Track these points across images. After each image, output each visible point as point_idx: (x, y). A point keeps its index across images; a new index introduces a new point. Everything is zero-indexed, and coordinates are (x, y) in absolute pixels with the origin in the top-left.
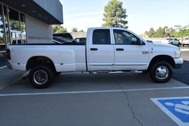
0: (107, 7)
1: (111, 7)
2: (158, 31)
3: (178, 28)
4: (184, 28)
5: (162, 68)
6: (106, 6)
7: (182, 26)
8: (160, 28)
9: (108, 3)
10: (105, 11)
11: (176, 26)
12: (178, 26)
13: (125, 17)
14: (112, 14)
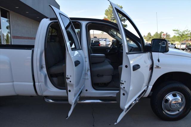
0: (108, 11)
1: (111, 11)
2: (155, 35)
3: (177, 32)
4: (182, 32)
5: (174, 95)
6: (106, 10)
7: (180, 31)
8: (157, 33)
9: (109, 7)
10: (106, 15)
11: (175, 31)
12: (176, 31)
13: (125, 21)
14: (112, 18)
